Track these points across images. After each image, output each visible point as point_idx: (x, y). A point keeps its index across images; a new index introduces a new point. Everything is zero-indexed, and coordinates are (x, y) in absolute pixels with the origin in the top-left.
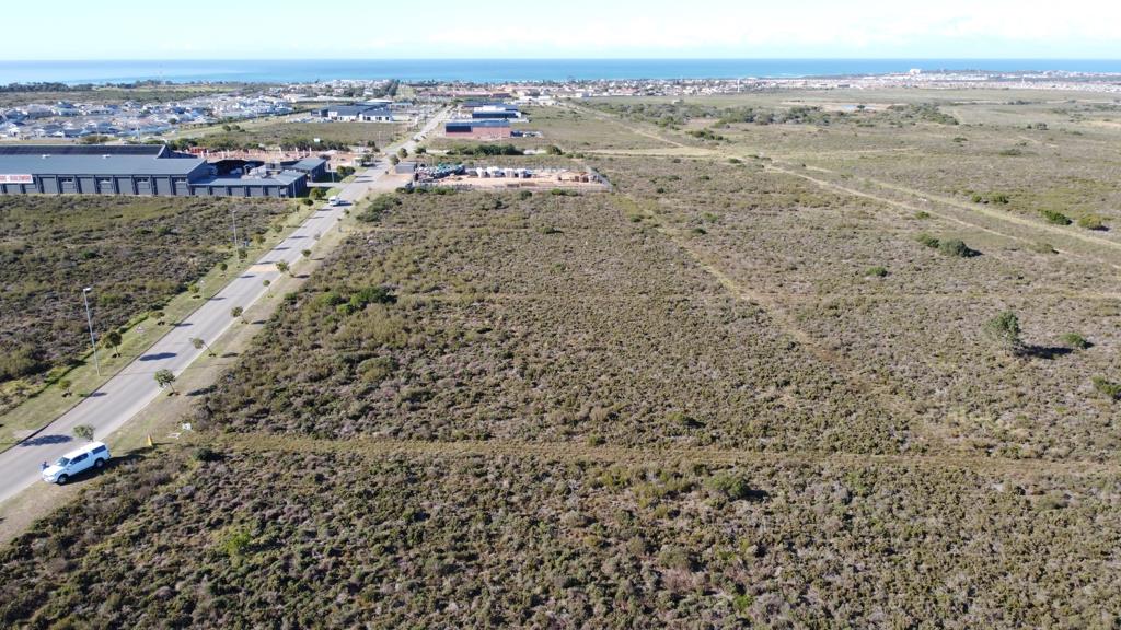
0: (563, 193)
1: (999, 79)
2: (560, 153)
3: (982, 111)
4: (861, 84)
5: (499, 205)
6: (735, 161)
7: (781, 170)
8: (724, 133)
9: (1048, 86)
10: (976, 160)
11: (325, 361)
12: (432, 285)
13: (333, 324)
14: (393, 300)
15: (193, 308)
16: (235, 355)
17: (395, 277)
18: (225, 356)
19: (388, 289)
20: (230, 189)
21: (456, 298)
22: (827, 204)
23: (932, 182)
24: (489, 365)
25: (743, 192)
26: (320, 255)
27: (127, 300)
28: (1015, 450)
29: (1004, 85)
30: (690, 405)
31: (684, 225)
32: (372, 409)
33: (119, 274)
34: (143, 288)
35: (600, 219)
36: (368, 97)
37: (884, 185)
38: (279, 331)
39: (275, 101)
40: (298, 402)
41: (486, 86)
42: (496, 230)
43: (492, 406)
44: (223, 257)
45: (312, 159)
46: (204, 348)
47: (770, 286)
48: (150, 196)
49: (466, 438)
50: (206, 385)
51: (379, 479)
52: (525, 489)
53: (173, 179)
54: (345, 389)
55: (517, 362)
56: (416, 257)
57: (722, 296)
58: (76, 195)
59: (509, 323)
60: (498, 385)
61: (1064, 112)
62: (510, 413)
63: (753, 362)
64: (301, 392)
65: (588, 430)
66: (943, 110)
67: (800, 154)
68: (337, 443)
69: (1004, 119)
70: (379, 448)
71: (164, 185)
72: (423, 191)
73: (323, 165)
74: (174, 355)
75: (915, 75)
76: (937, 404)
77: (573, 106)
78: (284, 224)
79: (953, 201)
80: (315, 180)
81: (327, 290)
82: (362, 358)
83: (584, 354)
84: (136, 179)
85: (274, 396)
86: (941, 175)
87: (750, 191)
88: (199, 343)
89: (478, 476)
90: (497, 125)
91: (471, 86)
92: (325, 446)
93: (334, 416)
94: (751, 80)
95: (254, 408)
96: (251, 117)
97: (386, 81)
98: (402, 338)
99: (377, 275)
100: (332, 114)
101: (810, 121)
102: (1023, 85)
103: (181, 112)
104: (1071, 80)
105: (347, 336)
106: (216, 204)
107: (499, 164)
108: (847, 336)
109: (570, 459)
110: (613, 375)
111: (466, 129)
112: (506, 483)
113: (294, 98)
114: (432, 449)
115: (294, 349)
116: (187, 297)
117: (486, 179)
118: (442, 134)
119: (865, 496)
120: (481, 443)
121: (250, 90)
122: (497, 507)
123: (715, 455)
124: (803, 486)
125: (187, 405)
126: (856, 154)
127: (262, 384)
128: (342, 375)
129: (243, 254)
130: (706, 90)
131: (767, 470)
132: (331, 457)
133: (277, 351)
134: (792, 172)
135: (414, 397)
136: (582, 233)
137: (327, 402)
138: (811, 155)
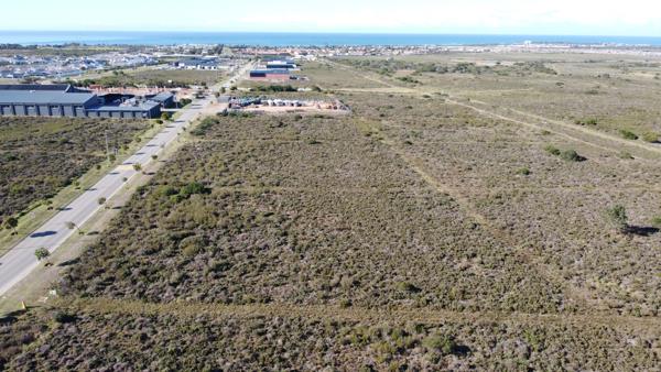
0: (321, 117)
1: (576, 47)
2: (320, 91)
3: (570, 66)
4: (497, 49)
5: (281, 125)
6: (427, 97)
7: (455, 102)
8: (419, 78)
9: (606, 51)
10: (572, 97)
11: (158, 239)
12: (236, 180)
13: (166, 210)
14: (209, 191)
15: (74, 196)
16: (97, 233)
17: (212, 174)
18: (91, 234)
19: (205, 183)
20: (111, 113)
21: (250, 190)
22: (485, 125)
23: (547, 110)
24: (271, 242)
25: (433, 117)
26: (164, 159)
27: (30, 191)
28: (638, 309)
29: (581, 51)
30: (410, 273)
31: (398, 138)
32: (187, 277)
33: (28, 171)
34: (42, 182)
35: (345, 134)
36: (205, 55)
37: (519, 112)
38: (130, 215)
39: (147, 56)
40: (135, 271)
41: (276, 48)
42: (279, 141)
43: (272, 275)
44: (100, 159)
45: (166, 94)
46: (75, 228)
47: (456, 182)
48: (59, 117)
49: (253, 301)
50: (73, 257)
51: (187, 338)
52: (294, 346)
53: (75, 107)
54: (170, 261)
55: (290, 239)
56: (226, 160)
57: (426, 189)
58: (11, 116)
59: (285, 208)
60: (277, 257)
61: (618, 67)
62: (285, 281)
63: (450, 238)
64: (139, 263)
65: (339, 295)
66: (547, 66)
67: (465, 92)
68: (160, 306)
69: (583, 72)
70: (189, 310)
71: (68, 110)
72: (233, 115)
73: (172, 97)
74: (54, 233)
75: (528, 44)
76: (578, 272)
77: (327, 61)
78: (142, 137)
79: (562, 123)
80: (166, 107)
81: (166, 184)
82: (184, 236)
83: (335, 232)
84: (51, 106)
85: (119, 267)
86: (552, 106)
87: (437, 116)
88: (72, 225)
89: (260, 334)
90: (281, 73)
91: (267, 48)
92: (151, 308)
93: (159, 283)
94: (432, 47)
95: (105, 276)
96: (132, 67)
97: (216, 45)
98: (212, 221)
99: (199, 173)
100: (181, 65)
101: (470, 71)
102: (591, 51)
103: (89, 62)
104: (619, 48)
105: (175, 219)
106: (101, 123)
107: (282, 97)
108: (510, 219)
109: (326, 320)
110: (356, 249)
111: (262, 75)
112: (280, 341)
113: (159, 55)
114: (228, 310)
115: (138, 229)
116: (71, 188)
117: (274, 107)
118: (248, 78)
119: (540, 351)
120: (263, 305)
121: (133, 49)
122: (273, 363)
123: (430, 316)
124: (495, 342)
125: (57, 273)
126: (499, 92)
127: (112, 257)
128: (168, 250)
129: (113, 158)
130: (406, 52)
131: (467, 328)
132: (154, 319)
133: (125, 231)
134: (462, 104)
135: (218, 268)
136: (334, 143)
137: (155, 272)
138: (472, 93)
